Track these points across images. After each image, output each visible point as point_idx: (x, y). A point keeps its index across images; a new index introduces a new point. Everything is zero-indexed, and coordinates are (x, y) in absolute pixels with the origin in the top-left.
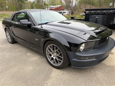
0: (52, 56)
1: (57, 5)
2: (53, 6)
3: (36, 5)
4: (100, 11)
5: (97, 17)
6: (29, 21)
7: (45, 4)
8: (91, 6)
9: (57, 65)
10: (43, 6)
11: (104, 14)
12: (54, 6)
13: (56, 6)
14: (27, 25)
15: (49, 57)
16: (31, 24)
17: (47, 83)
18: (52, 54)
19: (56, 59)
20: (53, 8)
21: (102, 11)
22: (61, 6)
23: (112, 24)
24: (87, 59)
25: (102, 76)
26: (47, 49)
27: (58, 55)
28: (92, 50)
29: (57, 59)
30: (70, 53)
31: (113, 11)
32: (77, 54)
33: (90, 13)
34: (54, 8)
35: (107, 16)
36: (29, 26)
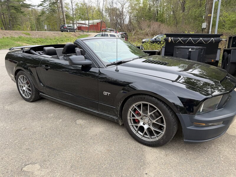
0: (141, 124)
1: (93, 19)
2: (83, 22)
3: (48, 18)
4: (194, 38)
5: (190, 50)
6: (86, 58)
7: (67, 16)
8: (160, 25)
9: (151, 140)
10: (64, 21)
11: (200, 44)
12: (87, 22)
13: (91, 22)
14: (81, 66)
15: (132, 126)
16: (91, 65)
17: (146, 174)
18: (140, 120)
19: (149, 129)
20: (84, 26)
21: (197, 39)
22: (101, 22)
23: (213, 61)
24: (211, 126)
25: (230, 153)
26: (130, 110)
27: (154, 121)
28: (216, 110)
29: (153, 129)
30: (184, 117)
31: (216, 39)
32: (197, 117)
33: (175, 41)
34: (86, 26)
35: (205, 47)
36: (86, 68)
